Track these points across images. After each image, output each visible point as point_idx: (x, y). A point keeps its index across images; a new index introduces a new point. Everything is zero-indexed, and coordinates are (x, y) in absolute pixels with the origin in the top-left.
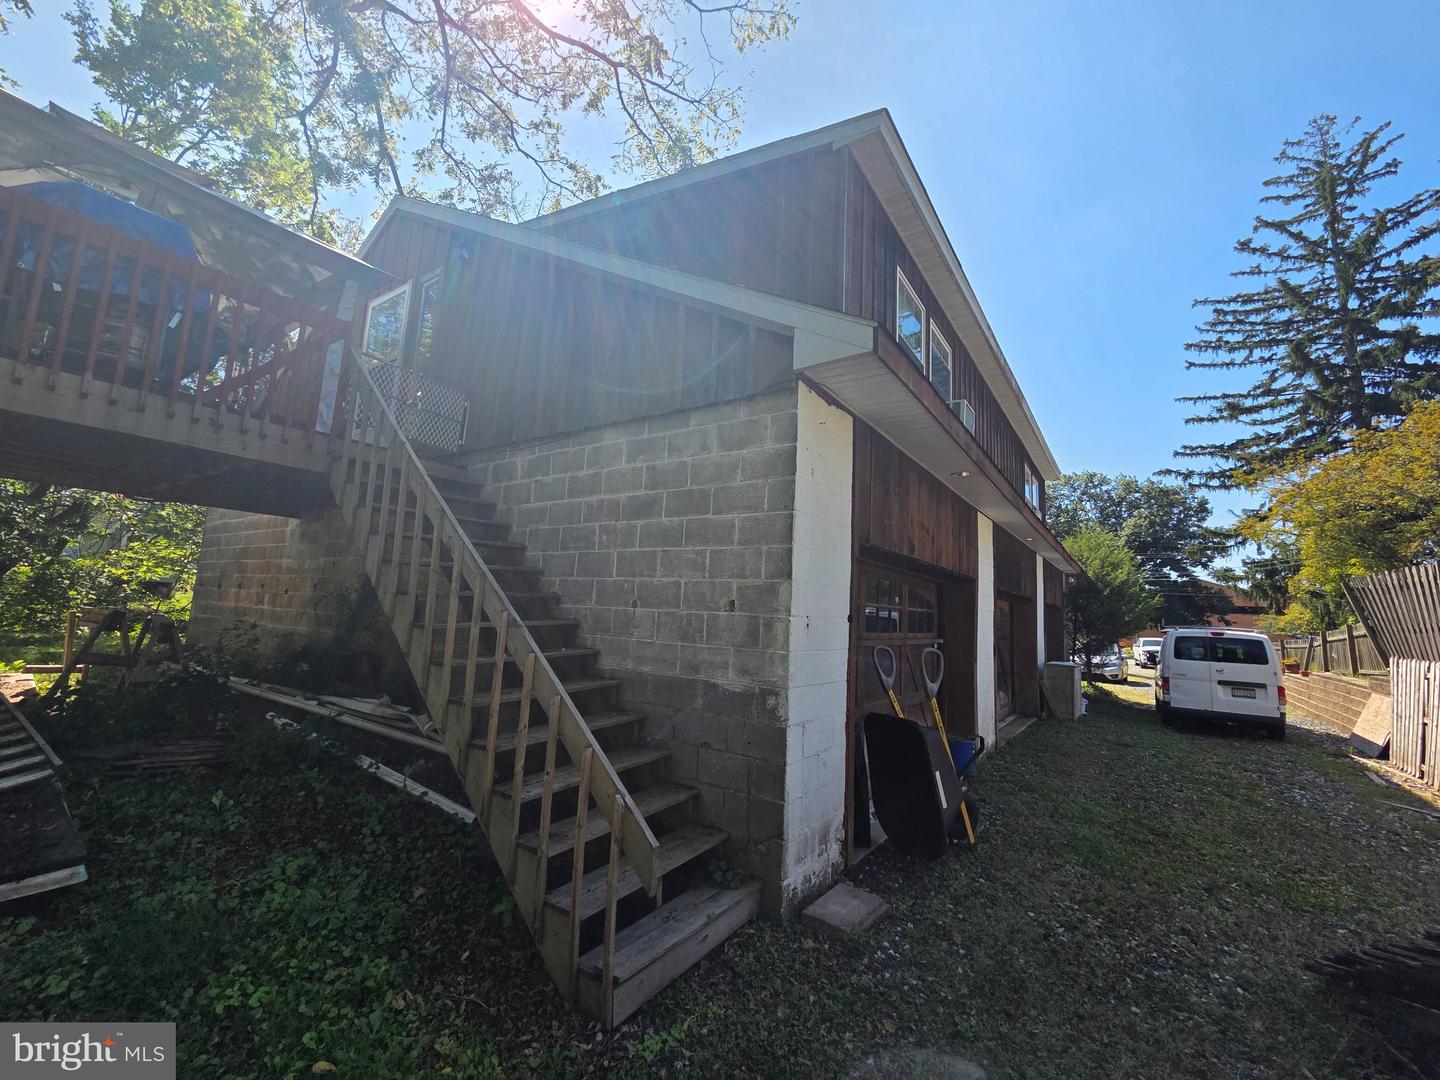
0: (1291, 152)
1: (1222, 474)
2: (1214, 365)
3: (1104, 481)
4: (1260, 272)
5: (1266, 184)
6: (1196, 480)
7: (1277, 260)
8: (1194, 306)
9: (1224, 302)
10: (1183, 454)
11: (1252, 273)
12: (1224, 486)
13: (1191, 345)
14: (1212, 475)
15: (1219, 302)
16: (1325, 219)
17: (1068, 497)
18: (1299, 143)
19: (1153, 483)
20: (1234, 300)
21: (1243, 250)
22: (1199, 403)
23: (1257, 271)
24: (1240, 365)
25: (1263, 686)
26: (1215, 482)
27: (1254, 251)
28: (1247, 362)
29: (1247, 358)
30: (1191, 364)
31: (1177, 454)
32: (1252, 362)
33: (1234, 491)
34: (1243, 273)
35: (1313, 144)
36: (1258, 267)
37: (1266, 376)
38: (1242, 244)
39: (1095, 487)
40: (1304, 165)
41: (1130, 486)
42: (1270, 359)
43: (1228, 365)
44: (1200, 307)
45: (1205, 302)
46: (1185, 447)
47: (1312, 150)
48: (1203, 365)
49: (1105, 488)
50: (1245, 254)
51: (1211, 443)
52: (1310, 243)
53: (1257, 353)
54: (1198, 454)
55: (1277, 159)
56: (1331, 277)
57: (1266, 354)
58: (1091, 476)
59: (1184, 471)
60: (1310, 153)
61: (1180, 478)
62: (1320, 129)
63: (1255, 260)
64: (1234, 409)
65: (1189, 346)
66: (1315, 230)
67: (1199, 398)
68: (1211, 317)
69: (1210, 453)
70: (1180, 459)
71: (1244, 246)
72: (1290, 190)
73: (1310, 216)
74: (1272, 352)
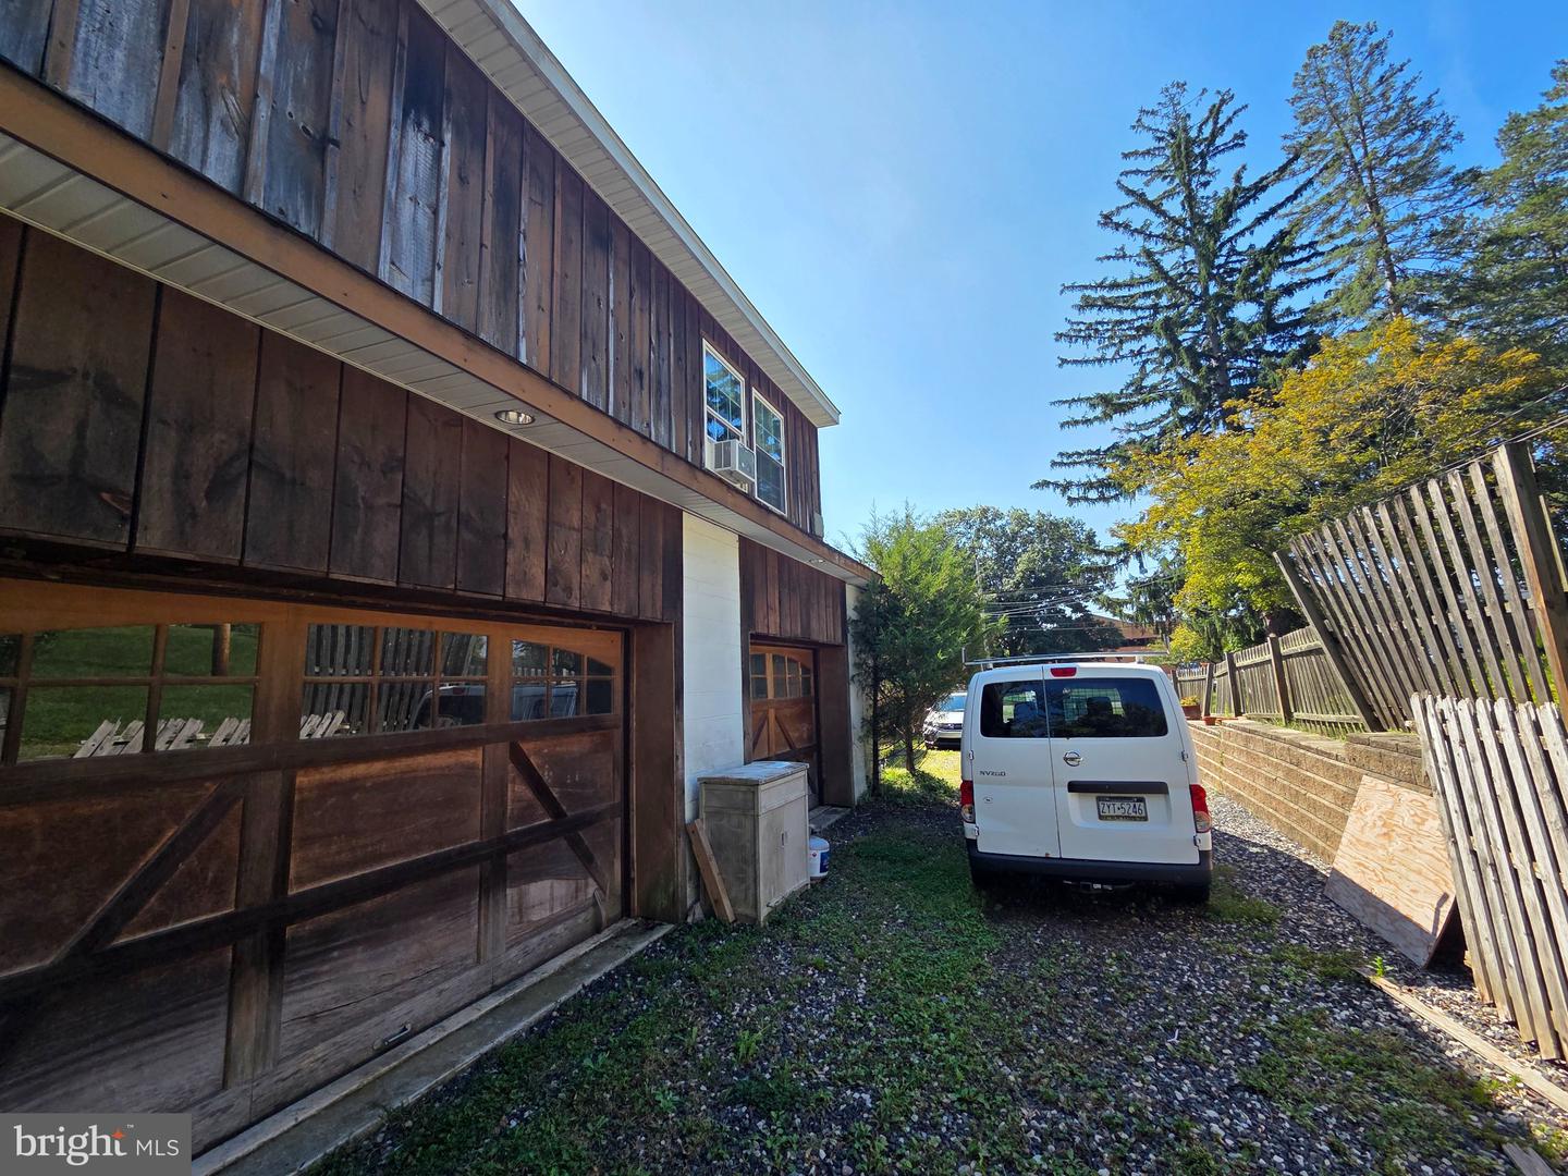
0: (1147, 120)
1: (1103, 484)
2: (1086, 362)
3: (998, 516)
4: (1124, 256)
5: (1126, 156)
6: (1074, 493)
7: (1140, 238)
8: (1062, 292)
9: (1091, 287)
10: (1062, 464)
11: (1117, 257)
12: (1103, 498)
13: (1061, 335)
14: (1090, 486)
15: (1085, 287)
16: (1182, 197)
17: (964, 535)
18: (1153, 113)
19: (1043, 516)
20: (1101, 286)
21: (1105, 224)
22: (1074, 405)
23: (1122, 255)
24: (1111, 360)
25: (1159, 788)
26: (1093, 494)
27: (1117, 226)
28: (1118, 357)
29: (1117, 352)
30: (1064, 361)
31: (1054, 464)
32: (1122, 357)
33: (1113, 503)
34: (1108, 258)
35: (1166, 115)
36: (1122, 249)
37: (1136, 369)
38: (1107, 217)
39: (989, 522)
40: (1159, 135)
41: (1022, 520)
42: (1140, 353)
43: (1099, 360)
44: (1068, 293)
45: (1073, 287)
46: (1061, 454)
47: (1166, 121)
48: (1075, 362)
49: (998, 523)
50: (1109, 231)
51: (1086, 449)
52: (1171, 219)
53: (1127, 347)
54: (1075, 463)
55: (1134, 127)
56: (1193, 262)
57: (1135, 346)
58: (985, 511)
59: (1062, 482)
60: (1164, 125)
61: (1058, 491)
62: (1172, 99)
63: (1120, 238)
64: (1112, 405)
65: (1059, 336)
66: (1174, 207)
67: (1074, 400)
68: (1078, 301)
69: (1087, 461)
70: (1057, 468)
71: (1107, 220)
72: (1147, 164)
73: (1169, 195)
74: (1141, 344)
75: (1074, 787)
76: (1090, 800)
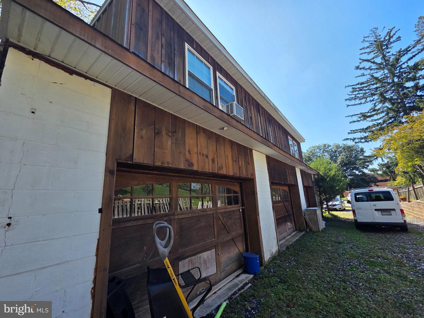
0: (366, 39)
1: (365, 138)
2: (356, 105)
3: (329, 146)
4: (364, 75)
5: (361, 49)
6: (357, 141)
7: (369, 71)
8: (345, 88)
9: (355, 85)
10: (351, 133)
11: (362, 76)
12: (366, 141)
13: (347, 99)
14: (362, 138)
15: (353, 85)
16: (381, 57)
17: (319, 152)
18: (368, 37)
19: (345, 145)
20: (358, 84)
21: (357, 69)
22: (353, 117)
23: (363, 75)
24: (364, 103)
25: (394, 210)
26: (363, 140)
27: (361, 69)
28: (366, 102)
29: (365, 101)
30: (348, 105)
31: (349, 133)
32: (367, 102)
33: (370, 142)
34: (359, 76)
35: (373, 36)
36: (363, 74)
37: (373, 105)
38: (357, 67)
39: (327, 148)
40: (371, 42)
41: (338, 147)
42: (373, 100)
43: (360, 104)
44: (347, 88)
45: (349, 86)
46: (351, 131)
47: (372, 38)
48: (352, 105)
49: (330, 148)
50: (358, 70)
51: (359, 129)
52: (378, 64)
53: (368, 99)
54: (356, 132)
55: (362, 42)
56: (387, 73)
57: (371, 99)
58: (325, 145)
59: (352, 138)
60: (372, 39)
61: (351, 141)
62: (374, 32)
63: (362, 71)
64: (365, 116)
65: (346, 100)
66: (379, 60)
67: (353, 115)
68: (351, 90)
69: (360, 132)
70: (350, 134)
71: (357, 68)
72: (368, 50)
73: (376, 57)
74: (373, 98)
75: (376, 210)
76: (380, 212)
